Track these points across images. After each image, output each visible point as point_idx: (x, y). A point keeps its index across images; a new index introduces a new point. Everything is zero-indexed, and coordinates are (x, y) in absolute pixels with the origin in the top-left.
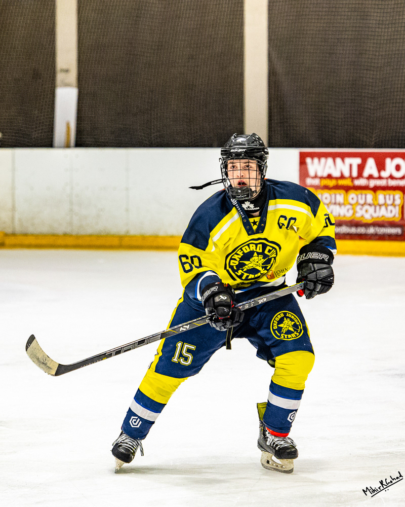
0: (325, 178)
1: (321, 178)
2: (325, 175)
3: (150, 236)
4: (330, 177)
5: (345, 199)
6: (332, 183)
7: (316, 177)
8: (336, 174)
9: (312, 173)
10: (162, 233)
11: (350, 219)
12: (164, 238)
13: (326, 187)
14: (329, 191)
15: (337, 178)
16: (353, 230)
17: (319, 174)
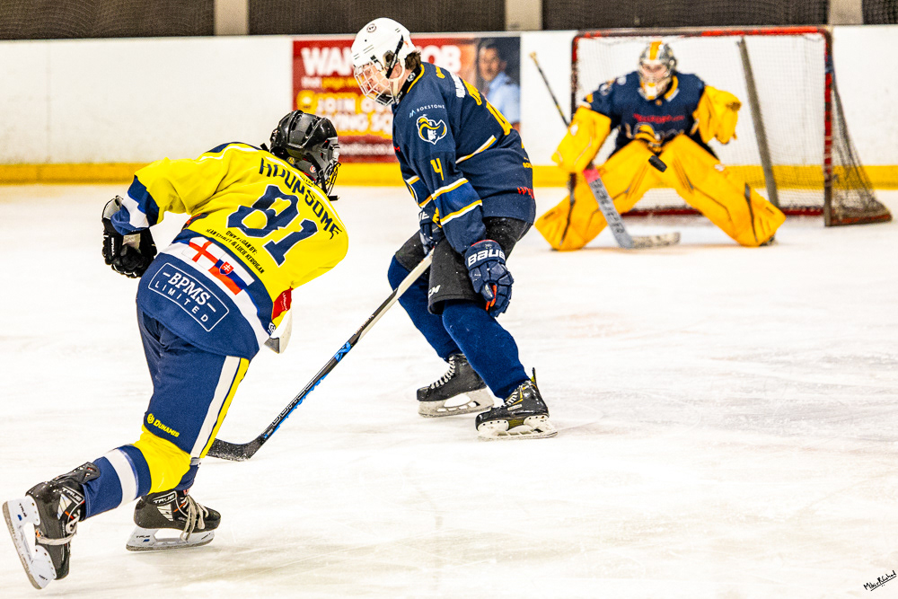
0: (328, 77)
1: (324, 77)
2: (329, 71)
3: (81, 165)
4: (335, 75)
5: (358, 106)
6: (338, 84)
7: (316, 75)
8: (345, 71)
9: (310, 70)
10: (97, 160)
11: (364, 135)
12: (101, 167)
13: (331, 90)
14: (335, 95)
15: (345, 77)
16: (368, 150)
17: (321, 71)
